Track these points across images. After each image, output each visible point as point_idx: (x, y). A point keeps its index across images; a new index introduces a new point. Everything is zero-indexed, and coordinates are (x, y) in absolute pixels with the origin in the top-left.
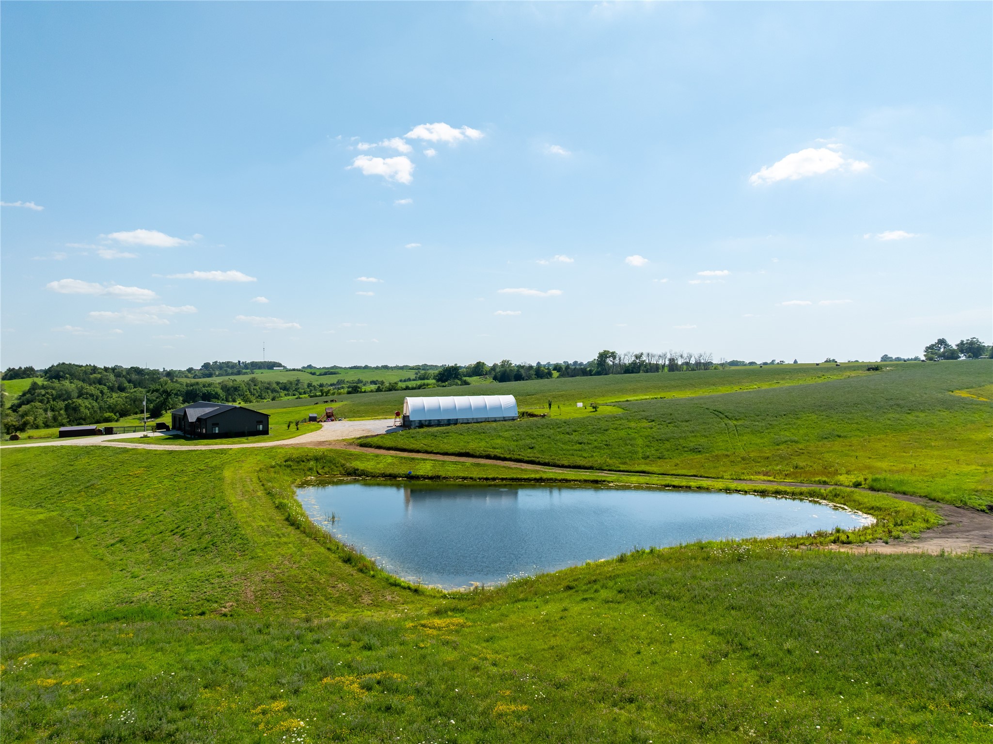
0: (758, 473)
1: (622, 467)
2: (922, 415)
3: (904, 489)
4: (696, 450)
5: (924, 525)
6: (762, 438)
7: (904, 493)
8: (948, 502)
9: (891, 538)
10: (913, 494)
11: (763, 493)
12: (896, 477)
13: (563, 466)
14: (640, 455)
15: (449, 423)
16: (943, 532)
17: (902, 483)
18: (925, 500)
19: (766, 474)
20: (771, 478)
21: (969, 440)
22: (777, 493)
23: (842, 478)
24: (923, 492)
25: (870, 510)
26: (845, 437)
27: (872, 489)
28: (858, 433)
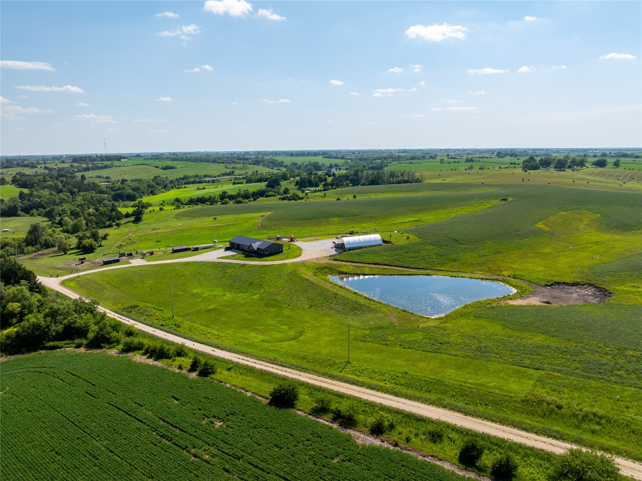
0: (478, 270)
1: (433, 268)
2: (526, 240)
3: (523, 278)
4: (454, 260)
5: (529, 292)
6: (475, 254)
7: (523, 280)
8: (535, 284)
9: (522, 297)
10: (525, 280)
11: (482, 279)
12: (521, 273)
13: (413, 268)
14: (436, 263)
16: (533, 294)
17: (522, 276)
18: (529, 282)
19: (480, 271)
20: (482, 273)
21: (542, 253)
22: (487, 279)
23: (504, 273)
24: (528, 279)
25: (515, 287)
26: (502, 252)
27: (514, 278)
28: (505, 250)
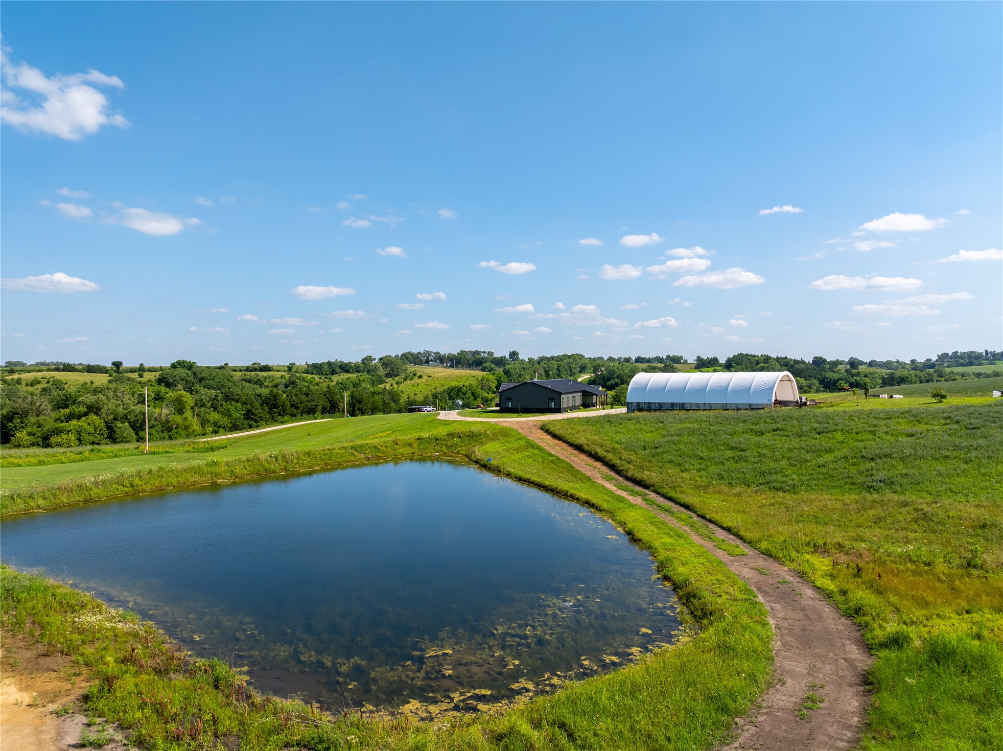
15: (672, 407)
